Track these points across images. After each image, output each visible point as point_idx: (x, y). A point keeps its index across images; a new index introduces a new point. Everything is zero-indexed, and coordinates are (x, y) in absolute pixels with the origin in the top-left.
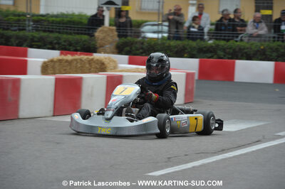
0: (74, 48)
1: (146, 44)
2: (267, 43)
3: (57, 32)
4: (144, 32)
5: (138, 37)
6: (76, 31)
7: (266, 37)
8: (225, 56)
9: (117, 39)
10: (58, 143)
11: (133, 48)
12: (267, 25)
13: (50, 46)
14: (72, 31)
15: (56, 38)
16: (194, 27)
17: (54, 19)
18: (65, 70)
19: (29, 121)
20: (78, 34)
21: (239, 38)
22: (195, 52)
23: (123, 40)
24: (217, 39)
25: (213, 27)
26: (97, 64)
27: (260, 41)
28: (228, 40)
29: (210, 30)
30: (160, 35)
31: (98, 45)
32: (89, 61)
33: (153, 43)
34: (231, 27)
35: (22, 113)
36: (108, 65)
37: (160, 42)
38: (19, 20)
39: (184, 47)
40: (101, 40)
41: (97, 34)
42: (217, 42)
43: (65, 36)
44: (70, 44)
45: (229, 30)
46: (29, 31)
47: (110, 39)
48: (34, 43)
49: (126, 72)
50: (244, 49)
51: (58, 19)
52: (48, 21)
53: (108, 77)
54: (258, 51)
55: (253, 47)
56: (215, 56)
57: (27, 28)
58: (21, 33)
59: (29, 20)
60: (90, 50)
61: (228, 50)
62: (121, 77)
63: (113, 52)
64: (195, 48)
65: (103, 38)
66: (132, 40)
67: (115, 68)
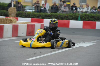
0: (1, 15)
1: (27, 14)
2: (68, 14)
4: (26, 10)
5: (24, 11)
6: (1, 9)
7: (68, 12)
9: (16, 12)
11: (22, 15)
12: (68, 8)
21: (59, 12)
22: (44, 17)
23: (18, 12)
24: (51, 12)
25: (50, 8)
26: (9, 20)
27: (66, 13)
28: (55, 13)
29: (49, 9)
30: (32, 11)
31: (9, 14)
32: (6, 19)
33: (29, 13)
34: (56, 8)
36: (13, 21)
37: (31, 13)
39: (40, 15)
40: (10, 12)
41: (9, 10)
42: (52, 13)
45: (56, 9)
47: (13, 12)
49: (20, 23)
50: (61, 16)
53: (13, 25)
54: (65, 16)
55: (64, 15)
60: (7, 15)
61: (55, 16)
62: (18, 25)
63: (15, 16)
64: (44, 15)
65: (11, 11)
66: (22, 12)
67: (16, 22)
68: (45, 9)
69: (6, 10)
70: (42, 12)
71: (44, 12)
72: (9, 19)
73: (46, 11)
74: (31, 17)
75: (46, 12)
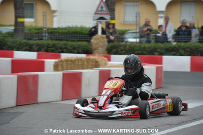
0: (77, 51)
1: (128, 47)
3: (64, 40)
4: (126, 38)
5: (122, 41)
6: (78, 39)
8: (185, 53)
9: (107, 43)
10: (65, 120)
11: (119, 50)
13: (60, 50)
14: (75, 39)
15: (65, 44)
16: (159, 33)
17: (63, 31)
18: (70, 67)
19: (44, 104)
20: (80, 41)
22: (163, 51)
23: (111, 44)
24: (178, 42)
26: (93, 62)
28: (186, 42)
30: (138, 40)
31: (93, 49)
32: (87, 60)
33: (133, 46)
35: (40, 99)
36: (101, 63)
37: (137, 45)
38: (38, 33)
39: (155, 47)
40: (95, 44)
41: (92, 41)
42: (179, 44)
43: (70, 43)
44: (74, 48)
46: (45, 40)
47: (101, 44)
48: (48, 49)
49: (113, 67)
50: (199, 48)
51: (65, 31)
52: (59, 32)
53: (100, 71)
56: (178, 54)
57: (44, 38)
58: (40, 42)
59: (45, 33)
60: (88, 52)
61: (187, 49)
62: (109, 71)
63: (104, 53)
64: (163, 48)
65: (97, 43)
66: (118, 44)
67: (106, 64)
68: (165, 35)
69: (87, 41)
70: (159, 42)
71: (164, 42)
72: (93, 59)
73: (167, 39)
74: (136, 52)
75: (167, 41)
